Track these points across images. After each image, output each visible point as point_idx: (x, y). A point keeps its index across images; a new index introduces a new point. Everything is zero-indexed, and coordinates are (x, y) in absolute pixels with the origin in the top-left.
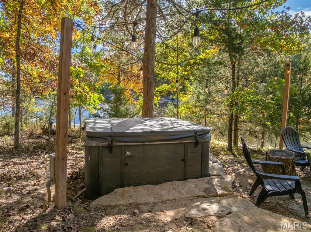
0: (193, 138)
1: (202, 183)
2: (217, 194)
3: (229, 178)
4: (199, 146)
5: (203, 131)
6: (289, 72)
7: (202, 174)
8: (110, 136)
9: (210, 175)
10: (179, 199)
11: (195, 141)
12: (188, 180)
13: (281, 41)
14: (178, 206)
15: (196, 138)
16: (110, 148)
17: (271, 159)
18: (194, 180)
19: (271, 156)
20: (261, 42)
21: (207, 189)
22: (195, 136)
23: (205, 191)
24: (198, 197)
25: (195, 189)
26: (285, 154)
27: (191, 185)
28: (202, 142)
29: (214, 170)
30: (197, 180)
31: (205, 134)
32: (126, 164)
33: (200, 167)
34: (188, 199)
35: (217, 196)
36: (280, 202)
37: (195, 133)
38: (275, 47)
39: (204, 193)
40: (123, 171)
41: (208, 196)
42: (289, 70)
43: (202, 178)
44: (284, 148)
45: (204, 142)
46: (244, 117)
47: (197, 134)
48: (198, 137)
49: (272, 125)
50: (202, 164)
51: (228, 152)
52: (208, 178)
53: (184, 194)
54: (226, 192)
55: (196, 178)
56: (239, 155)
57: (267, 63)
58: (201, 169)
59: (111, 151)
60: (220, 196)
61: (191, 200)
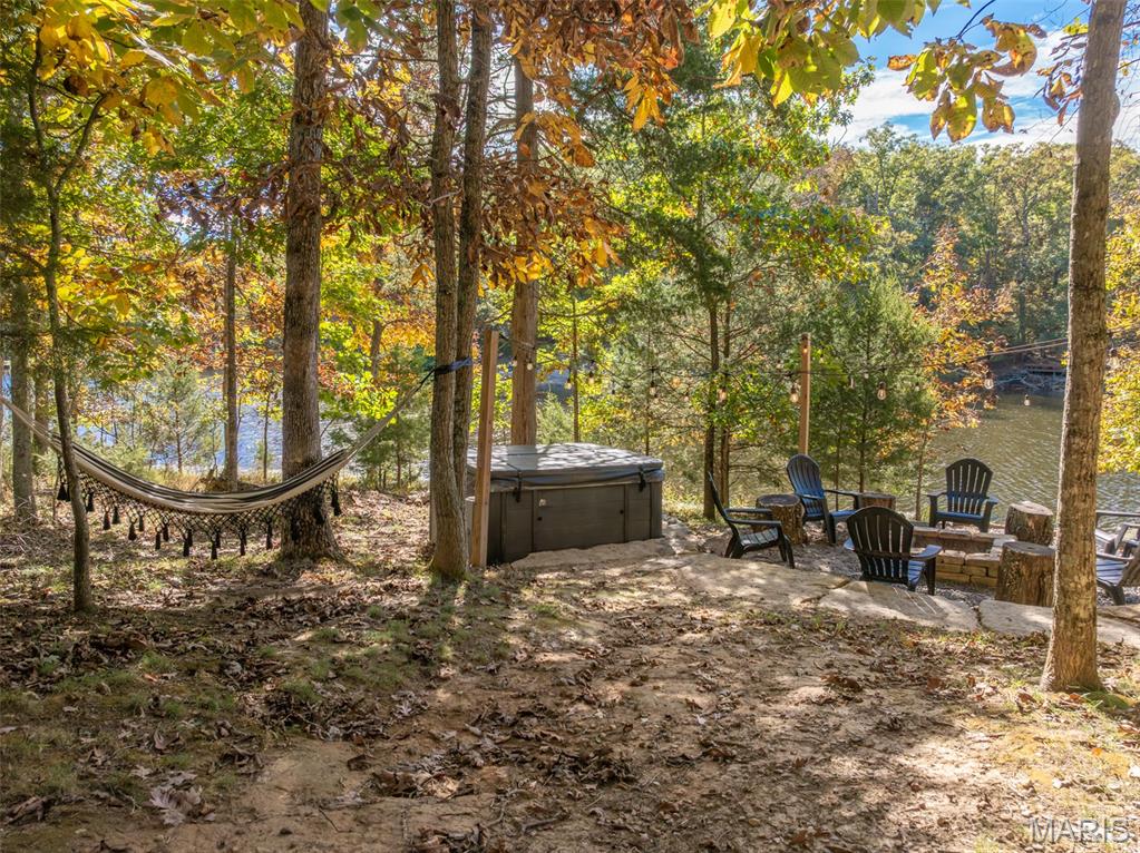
0: (637, 476)
2: (675, 552)
4: (647, 489)
5: (652, 465)
7: (652, 534)
8: (518, 477)
9: (664, 536)
11: (640, 482)
12: (632, 542)
15: (642, 477)
16: (517, 494)
18: (641, 541)
19: (762, 504)
21: (661, 548)
22: (639, 474)
23: (658, 550)
26: (784, 501)
27: (637, 547)
28: (651, 483)
29: (671, 531)
30: (645, 542)
31: (655, 470)
32: (540, 519)
33: (648, 522)
34: (636, 558)
35: (675, 554)
37: (639, 469)
40: (535, 529)
41: (664, 554)
42: (806, 347)
43: (652, 540)
45: (654, 483)
47: (642, 471)
48: (644, 475)
50: (651, 518)
51: (706, 519)
52: (662, 539)
55: (644, 540)
58: (651, 526)
59: (518, 500)
60: (680, 554)
61: (642, 559)
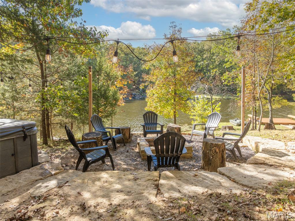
0: (22, 133)
1: (35, 170)
2: (52, 174)
3: (57, 161)
4: (28, 139)
5: (29, 125)
6: (91, 73)
7: (33, 164)
9: (40, 164)
10: (19, 187)
11: (23, 135)
12: (22, 172)
13: (81, 46)
14: (21, 192)
17: (87, 139)
18: (27, 170)
19: (86, 138)
20: (65, 44)
21: (42, 173)
22: (23, 131)
23: (41, 175)
24: (36, 181)
25: (31, 176)
26: (95, 135)
27: (26, 174)
28: (30, 135)
29: (42, 159)
30: (30, 170)
31: (32, 128)
33: (30, 158)
34: (28, 185)
35: (52, 175)
36: (97, 168)
37: (23, 128)
38: (77, 51)
39: (41, 177)
41: (45, 178)
43: (34, 167)
44: (94, 130)
45: (32, 135)
46: (56, 111)
47: (25, 129)
48: (26, 131)
49: (80, 115)
50: (33, 155)
51: (44, 145)
52: (40, 165)
53: (22, 183)
54: (59, 171)
55: (29, 168)
56: (55, 146)
57: (70, 64)
58: (32, 159)
60: (55, 174)
61: (31, 185)
